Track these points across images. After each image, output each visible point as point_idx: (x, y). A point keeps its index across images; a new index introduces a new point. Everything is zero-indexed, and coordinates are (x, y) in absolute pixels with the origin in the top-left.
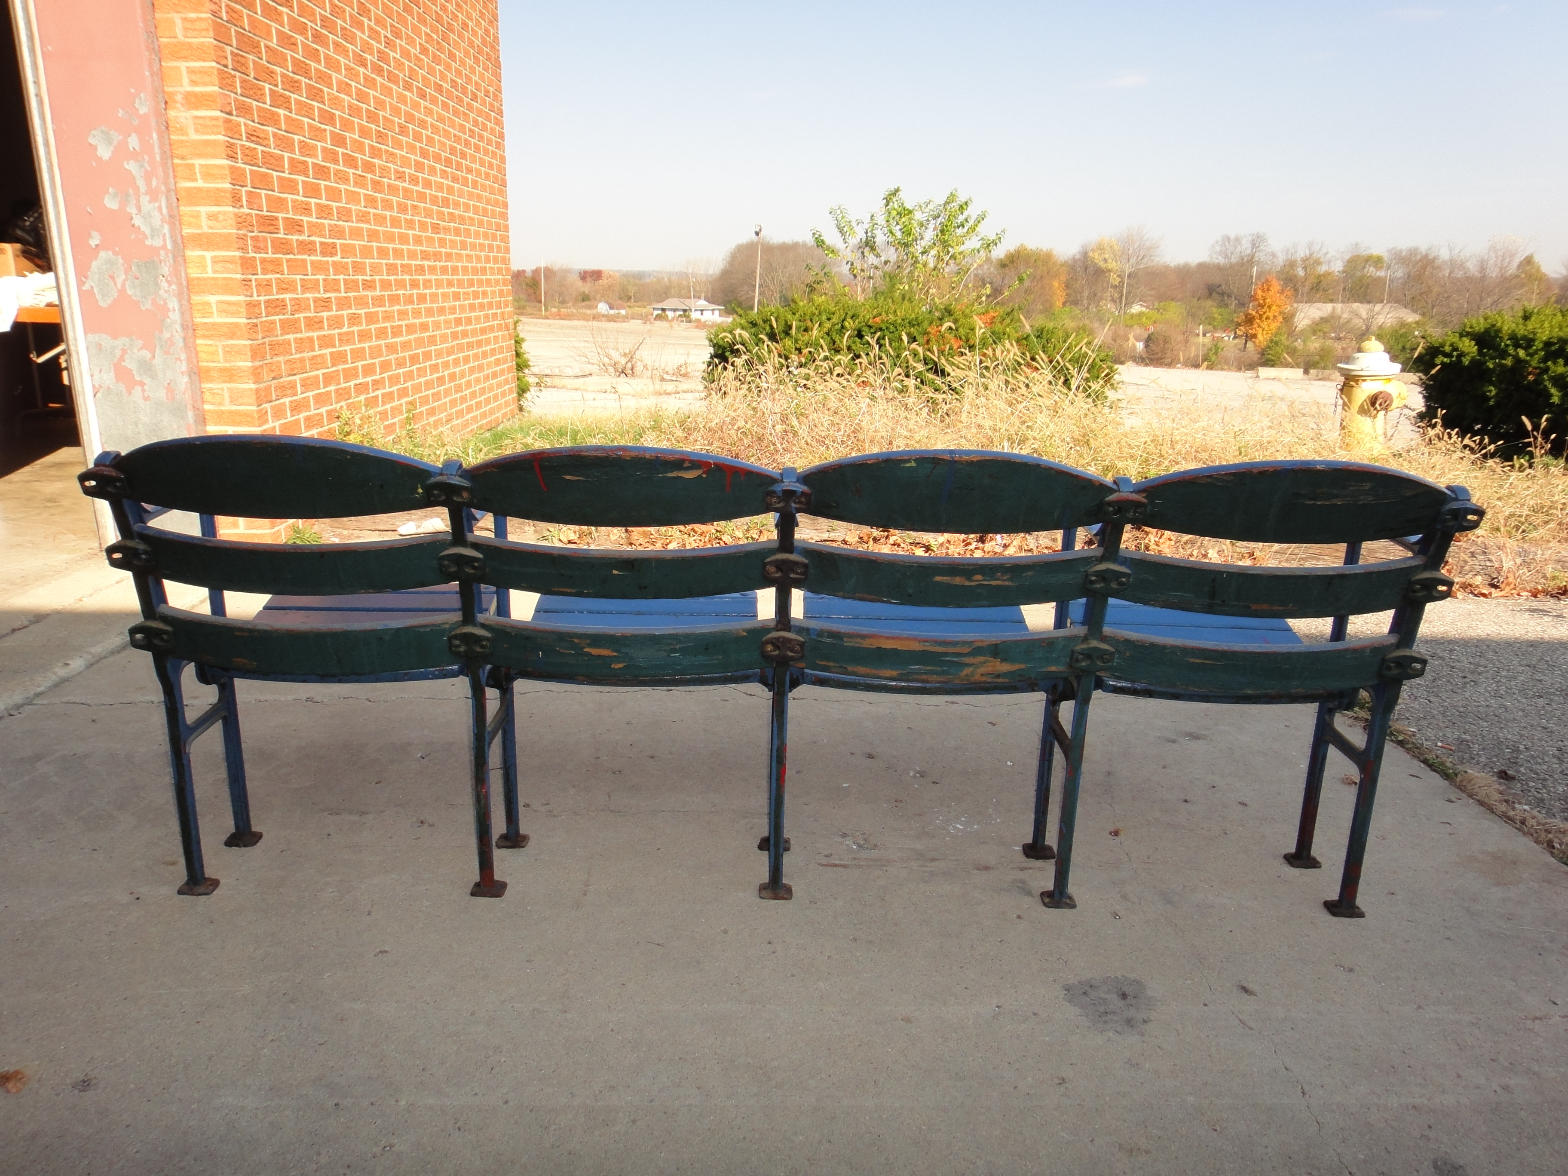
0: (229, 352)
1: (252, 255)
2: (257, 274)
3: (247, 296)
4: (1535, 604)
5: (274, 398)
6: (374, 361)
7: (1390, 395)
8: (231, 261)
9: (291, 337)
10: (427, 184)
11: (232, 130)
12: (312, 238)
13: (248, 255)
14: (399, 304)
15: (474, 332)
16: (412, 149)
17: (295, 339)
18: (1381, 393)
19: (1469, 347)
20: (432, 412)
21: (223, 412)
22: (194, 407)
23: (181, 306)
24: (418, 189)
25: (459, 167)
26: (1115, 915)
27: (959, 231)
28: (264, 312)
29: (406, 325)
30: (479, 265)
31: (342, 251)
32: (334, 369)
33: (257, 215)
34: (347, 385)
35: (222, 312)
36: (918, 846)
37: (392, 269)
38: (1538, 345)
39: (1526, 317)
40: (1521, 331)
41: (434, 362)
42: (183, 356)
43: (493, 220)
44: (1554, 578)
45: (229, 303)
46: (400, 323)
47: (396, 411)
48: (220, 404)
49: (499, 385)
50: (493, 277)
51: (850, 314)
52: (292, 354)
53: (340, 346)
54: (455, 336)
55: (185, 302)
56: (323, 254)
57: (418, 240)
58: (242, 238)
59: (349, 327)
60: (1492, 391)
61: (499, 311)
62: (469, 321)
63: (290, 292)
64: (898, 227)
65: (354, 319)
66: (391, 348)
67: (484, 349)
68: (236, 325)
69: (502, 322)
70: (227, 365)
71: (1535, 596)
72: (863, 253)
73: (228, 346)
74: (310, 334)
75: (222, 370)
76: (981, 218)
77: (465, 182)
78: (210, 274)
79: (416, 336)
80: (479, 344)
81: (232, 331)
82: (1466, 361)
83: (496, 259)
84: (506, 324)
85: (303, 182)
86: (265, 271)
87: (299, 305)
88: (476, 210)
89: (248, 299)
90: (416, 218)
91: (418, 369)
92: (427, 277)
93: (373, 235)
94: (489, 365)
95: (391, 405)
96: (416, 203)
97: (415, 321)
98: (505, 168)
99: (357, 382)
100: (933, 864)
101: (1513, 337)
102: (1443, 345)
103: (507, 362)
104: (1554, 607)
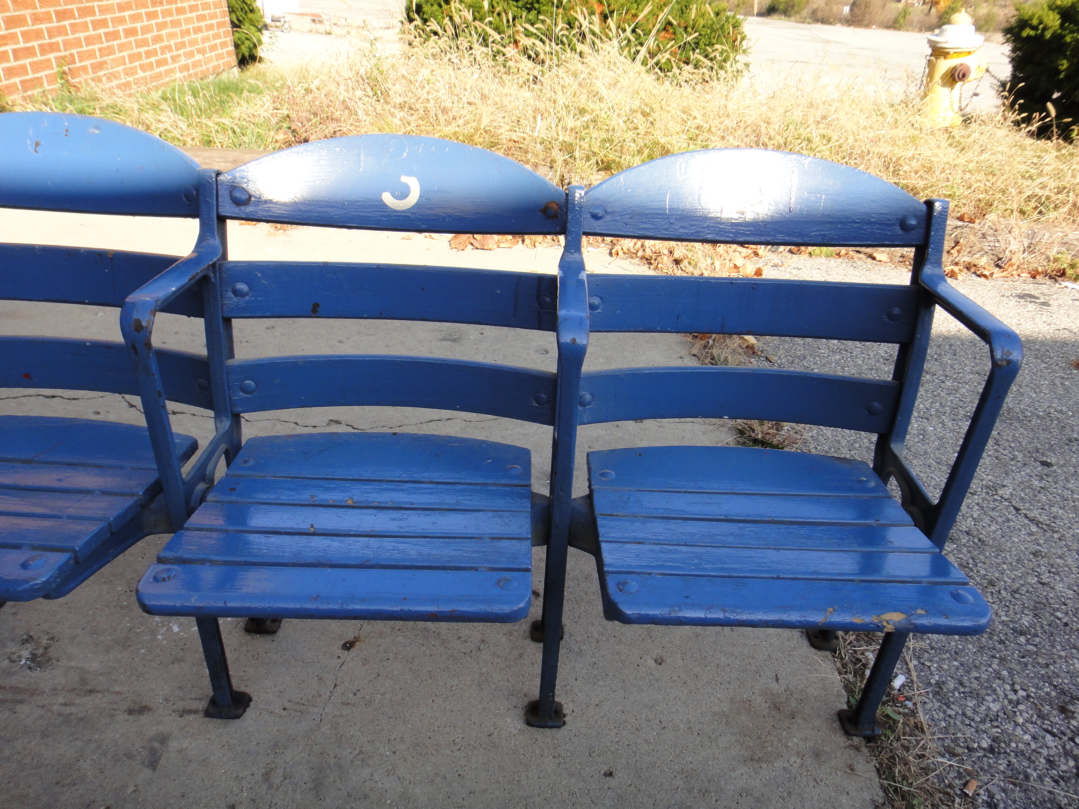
4: (1030, 288)
7: (969, 68)
18: (961, 65)
19: (1053, 21)
20: (101, 66)
36: (94, 665)
41: (98, 18)
44: (1056, 260)
47: (39, 66)
49: (205, 40)
60: (1064, 64)
71: (1034, 277)
82: (1048, 35)
95: (30, 60)
100: (85, 699)
102: (1031, 18)
103: (217, 17)
104: (1046, 291)
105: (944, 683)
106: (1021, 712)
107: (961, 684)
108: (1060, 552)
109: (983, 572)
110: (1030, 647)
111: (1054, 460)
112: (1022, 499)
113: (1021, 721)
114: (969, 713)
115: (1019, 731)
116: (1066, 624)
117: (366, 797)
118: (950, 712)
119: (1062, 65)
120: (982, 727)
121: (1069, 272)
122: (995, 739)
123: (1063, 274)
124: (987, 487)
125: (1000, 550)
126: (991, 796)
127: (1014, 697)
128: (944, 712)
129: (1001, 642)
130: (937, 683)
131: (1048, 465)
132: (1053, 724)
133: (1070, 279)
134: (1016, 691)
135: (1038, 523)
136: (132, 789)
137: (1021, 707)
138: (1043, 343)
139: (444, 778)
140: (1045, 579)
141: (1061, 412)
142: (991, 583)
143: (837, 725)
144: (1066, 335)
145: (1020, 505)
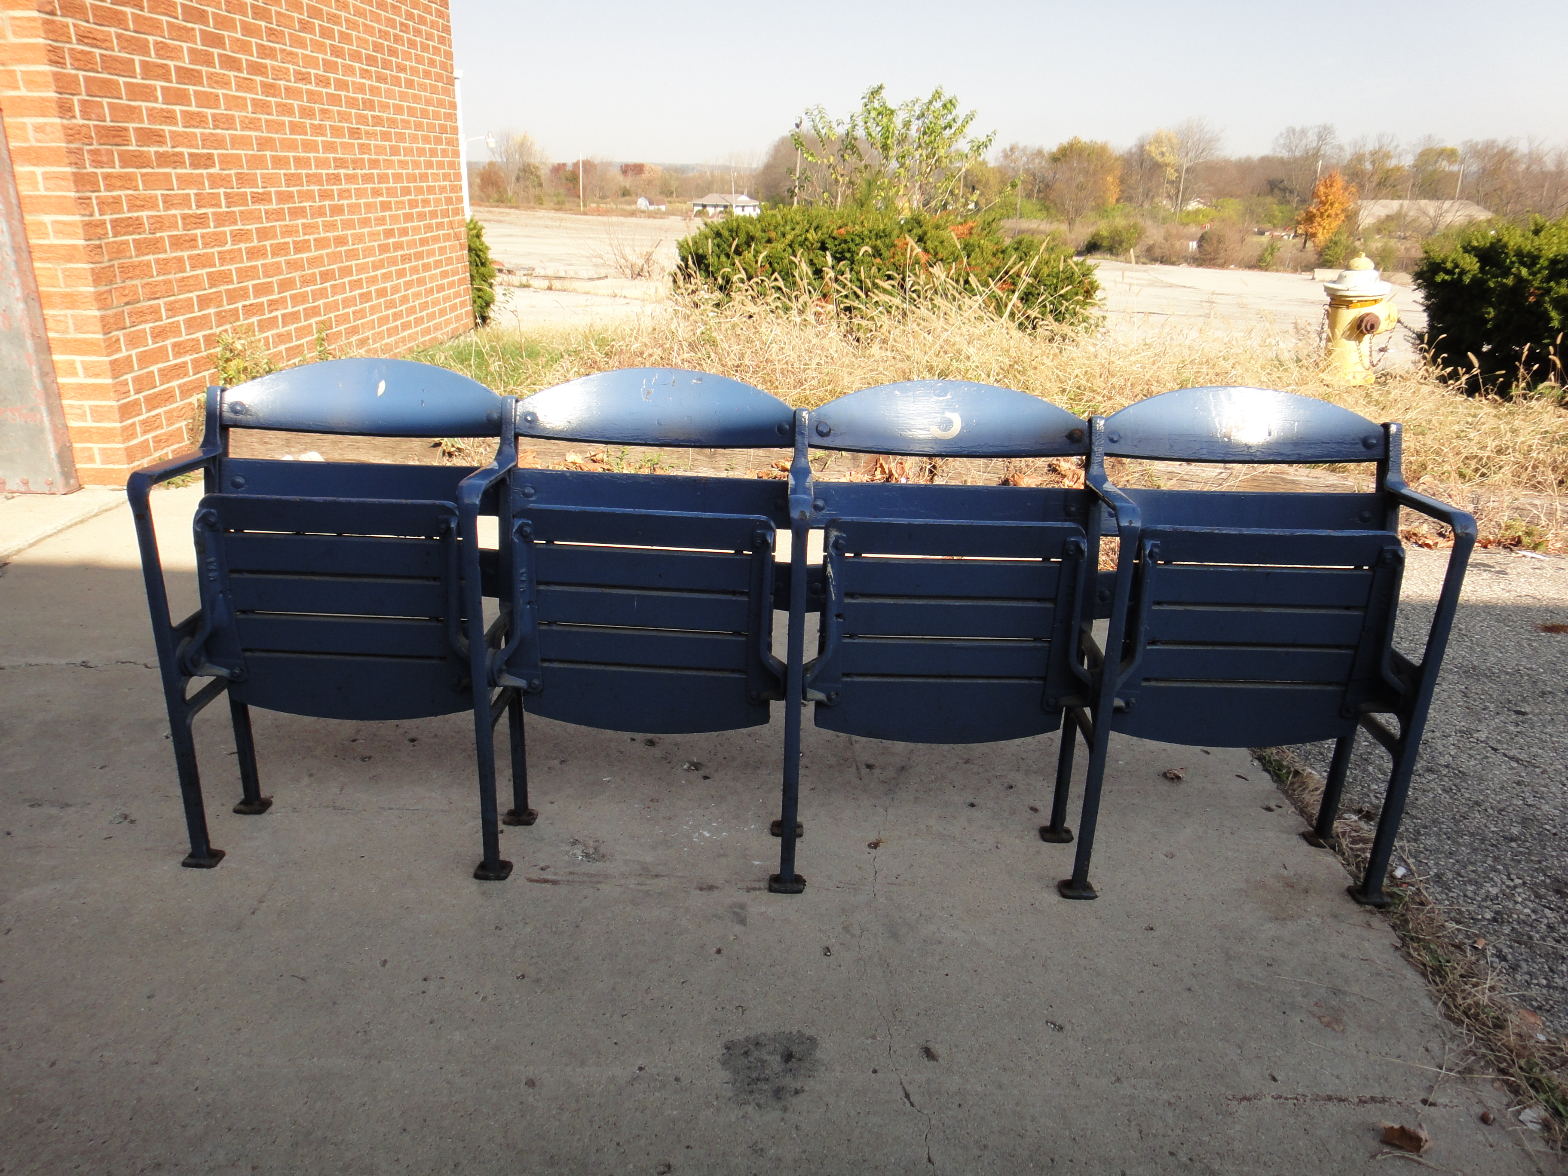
0: (69, 275)
1: (90, 170)
2: (99, 191)
3: (84, 215)
5: (128, 324)
6: (270, 280)
7: (1377, 318)
8: (62, 177)
9: (151, 257)
10: (342, 85)
11: (54, 31)
12: (177, 150)
13: (85, 171)
14: (305, 217)
15: (411, 244)
16: (319, 47)
17: (157, 261)
18: (1368, 315)
19: (1471, 264)
20: (354, 331)
21: (68, 341)
22: (33, 335)
23: (10, 227)
24: (328, 91)
25: (386, 65)
26: (827, 951)
27: (948, 133)
28: (110, 232)
29: (315, 240)
30: (417, 171)
31: (221, 162)
32: (214, 290)
33: (95, 126)
34: (232, 306)
35: (58, 233)
36: (649, 858)
37: (291, 179)
38: (1543, 262)
39: (1537, 232)
40: (1528, 247)
41: (355, 278)
42: (16, 281)
43: (437, 122)
44: (1508, 527)
45: (64, 223)
46: (307, 237)
47: (302, 332)
48: (65, 332)
49: (446, 299)
50: (437, 184)
51: (814, 225)
52: (152, 276)
53: (222, 265)
54: (384, 248)
55: (16, 223)
56: (194, 165)
57: (329, 147)
58: (78, 152)
59: (232, 244)
60: (1491, 313)
61: (446, 220)
62: (404, 232)
63: (149, 209)
64: (879, 129)
65: (239, 236)
66: (293, 265)
67: (425, 261)
68: (74, 247)
69: (451, 231)
70: (68, 290)
71: (1485, 547)
72: (842, 156)
73: (67, 270)
74: (179, 254)
75: (64, 296)
76: (970, 118)
77: (397, 81)
78: (43, 192)
79: (330, 250)
80: (419, 256)
81: (70, 254)
82: (1467, 280)
83: (440, 165)
84: (455, 233)
85: (162, 88)
86: (109, 187)
87: (159, 224)
88: (411, 112)
89: (86, 218)
90: (327, 123)
91: (333, 286)
92: (344, 186)
93: (264, 144)
94: (433, 278)
95: (295, 325)
96: (326, 107)
97: (328, 234)
98: (452, 65)
99: (247, 303)
100: (655, 881)
101: (1519, 254)
102: (1444, 262)
103: (458, 273)
104: (1501, 561)
105: (1443, 874)
106: (1519, 894)
107: (1459, 875)
108: (1543, 782)
109: (1467, 795)
110: (1521, 849)
111: (1528, 710)
112: (1499, 741)
113: (1520, 900)
114: (1470, 894)
115: (1519, 906)
116: (1555, 834)
117: (940, 942)
118: (1451, 894)
119: (1489, 313)
120: (1484, 904)
121: (1526, 540)
122: (1497, 913)
123: (1518, 542)
124: (1460, 732)
125: (1481, 779)
126: (1500, 951)
127: (1512, 884)
128: (1447, 894)
129: (1493, 845)
130: (1436, 875)
131: (1524, 714)
132: (1550, 902)
133: (1527, 548)
134: (1512, 880)
135: (1517, 761)
136: (732, 938)
137: (1518, 890)
138: (1504, 608)
139: (1003, 931)
140: (1530, 801)
141: (1531, 669)
142: (1477, 803)
143: (1349, 898)
144: (1530, 601)
145: (1499, 746)
